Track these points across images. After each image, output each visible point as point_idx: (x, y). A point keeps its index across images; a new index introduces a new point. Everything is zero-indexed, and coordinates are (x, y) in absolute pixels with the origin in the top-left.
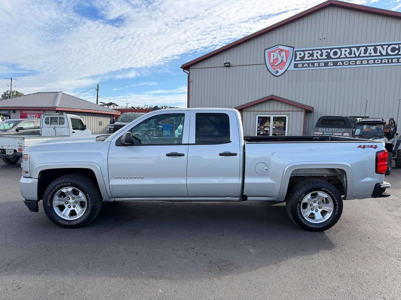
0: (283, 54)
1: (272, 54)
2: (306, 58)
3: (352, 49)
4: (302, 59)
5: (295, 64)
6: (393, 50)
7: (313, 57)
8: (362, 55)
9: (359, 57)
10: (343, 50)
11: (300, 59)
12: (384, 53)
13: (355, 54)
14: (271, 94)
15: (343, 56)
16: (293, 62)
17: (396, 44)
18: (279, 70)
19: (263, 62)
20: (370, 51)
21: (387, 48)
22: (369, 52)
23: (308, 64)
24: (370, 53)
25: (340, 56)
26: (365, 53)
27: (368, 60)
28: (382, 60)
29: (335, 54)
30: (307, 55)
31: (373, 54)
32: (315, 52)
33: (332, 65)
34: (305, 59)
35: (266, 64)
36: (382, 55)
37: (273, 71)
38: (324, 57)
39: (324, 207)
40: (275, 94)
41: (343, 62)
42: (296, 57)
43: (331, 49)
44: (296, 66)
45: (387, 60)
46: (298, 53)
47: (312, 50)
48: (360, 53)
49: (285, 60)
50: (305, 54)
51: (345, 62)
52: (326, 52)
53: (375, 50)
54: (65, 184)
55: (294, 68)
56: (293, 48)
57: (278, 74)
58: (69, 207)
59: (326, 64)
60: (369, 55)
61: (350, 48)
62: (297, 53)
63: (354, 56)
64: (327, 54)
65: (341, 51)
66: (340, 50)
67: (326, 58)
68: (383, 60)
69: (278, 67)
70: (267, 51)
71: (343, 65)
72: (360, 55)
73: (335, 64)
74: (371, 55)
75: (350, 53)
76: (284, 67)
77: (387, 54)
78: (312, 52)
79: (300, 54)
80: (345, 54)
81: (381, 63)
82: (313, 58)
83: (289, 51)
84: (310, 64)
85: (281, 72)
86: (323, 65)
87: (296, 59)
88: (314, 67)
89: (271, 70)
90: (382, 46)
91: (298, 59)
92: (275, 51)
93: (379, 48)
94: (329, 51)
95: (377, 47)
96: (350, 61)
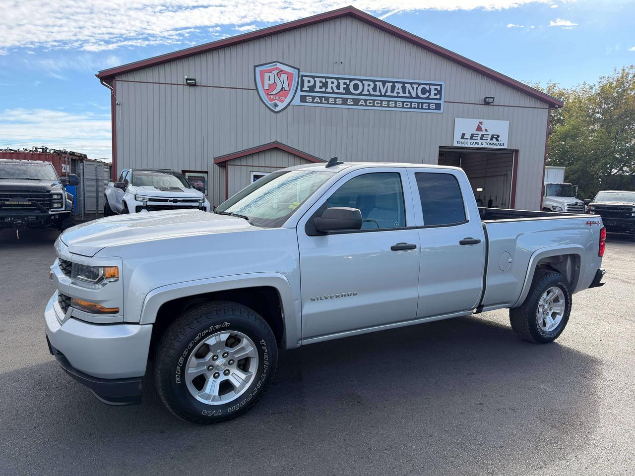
0: (284, 77)
1: (267, 75)
2: (317, 89)
3: (376, 83)
4: (312, 89)
5: (301, 96)
6: (424, 91)
7: (326, 88)
8: (389, 93)
9: (385, 96)
10: (366, 83)
11: (308, 89)
12: (414, 95)
13: (380, 91)
14: (273, 140)
15: (366, 92)
16: (299, 93)
17: (426, 84)
18: (278, 103)
19: (252, 86)
20: (398, 89)
21: (417, 88)
22: (396, 90)
23: (321, 98)
24: (398, 93)
25: (362, 92)
26: (392, 91)
27: (396, 102)
28: (411, 103)
29: (356, 87)
30: (318, 85)
31: (401, 94)
32: (329, 81)
33: (352, 103)
34: (315, 90)
35: (257, 89)
36: (411, 97)
37: (269, 104)
38: (342, 90)
39: (554, 308)
40: (279, 141)
41: (366, 101)
42: (302, 86)
43: (351, 80)
44: (303, 99)
45: (417, 104)
46: (306, 79)
47: (326, 78)
48: (386, 91)
49: (287, 88)
50: (315, 81)
51: (368, 101)
52: (345, 83)
53: (404, 89)
54: (218, 326)
55: (301, 102)
56: (298, 69)
57: (278, 109)
58: (215, 377)
59: (345, 102)
60: (397, 95)
61: (374, 81)
62: (304, 78)
63: (379, 94)
64: (345, 86)
65: (363, 85)
66: (362, 83)
67: (344, 92)
68: (413, 104)
69: (277, 98)
70: (258, 69)
71: (366, 105)
72: (387, 94)
73: (356, 102)
74: (399, 95)
75: (374, 89)
76: (285, 98)
77: (417, 97)
78: (326, 80)
79: (309, 82)
80: (368, 90)
81: (411, 108)
82: (327, 90)
83: (292, 74)
84: (323, 99)
85: (281, 106)
86: (341, 103)
87: (303, 89)
88: (328, 103)
89: (267, 101)
90: (411, 84)
91: (306, 88)
92: (270, 71)
93: (408, 86)
94: (348, 82)
95: (406, 85)
96: (374, 101)
